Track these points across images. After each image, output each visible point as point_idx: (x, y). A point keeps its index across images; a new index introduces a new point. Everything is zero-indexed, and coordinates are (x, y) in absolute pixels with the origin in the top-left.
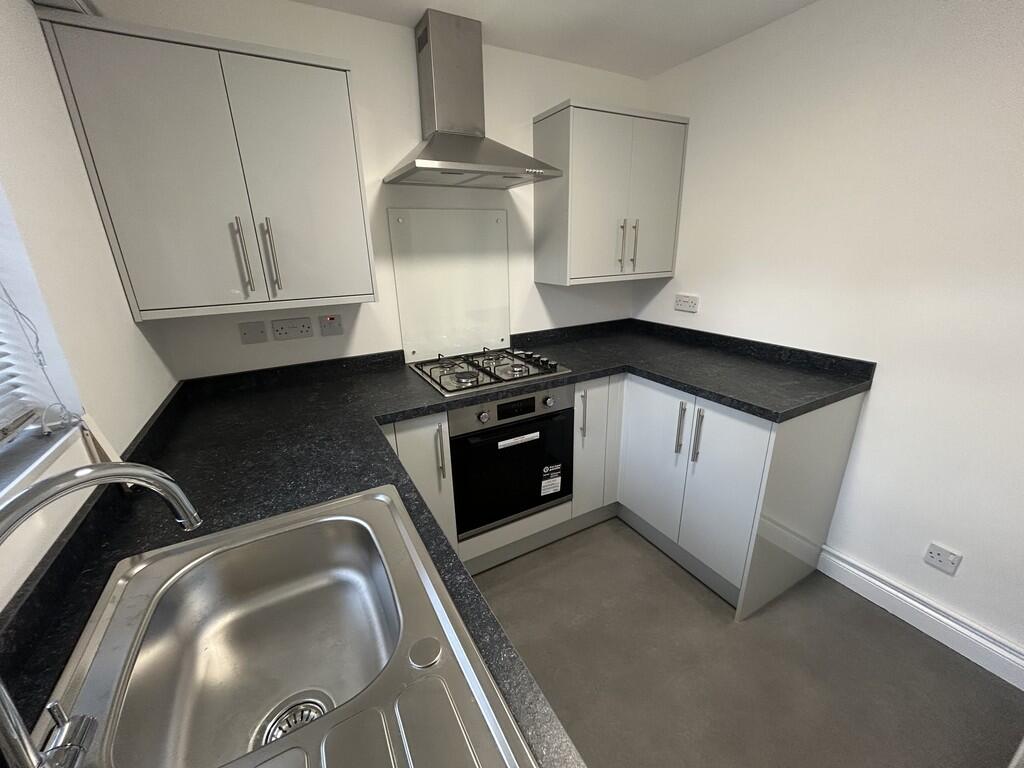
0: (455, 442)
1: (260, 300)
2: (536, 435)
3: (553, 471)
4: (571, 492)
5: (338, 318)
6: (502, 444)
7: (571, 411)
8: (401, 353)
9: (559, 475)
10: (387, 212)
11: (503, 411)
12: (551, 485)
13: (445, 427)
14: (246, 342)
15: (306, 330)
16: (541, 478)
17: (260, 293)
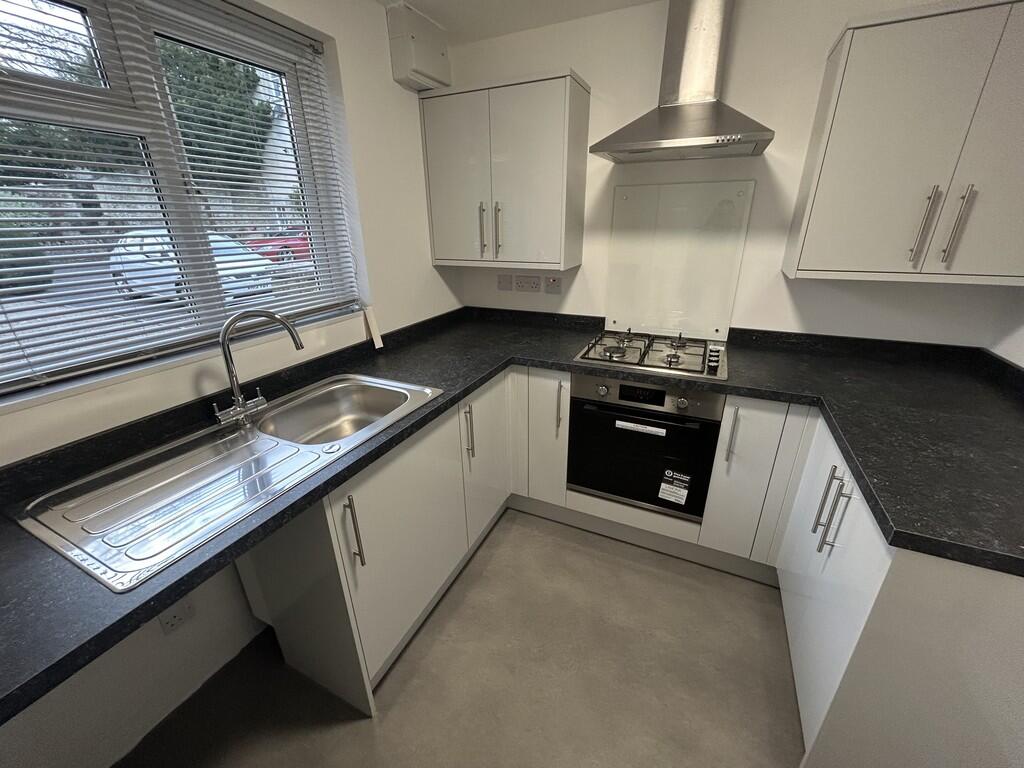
0: (575, 403)
1: (488, 260)
2: (662, 432)
3: (677, 479)
4: (700, 513)
5: (559, 281)
6: (619, 424)
7: (716, 426)
8: (602, 320)
9: (685, 488)
10: (615, 189)
11: (626, 393)
12: (674, 492)
13: (567, 385)
14: (500, 288)
15: (536, 287)
16: (661, 479)
17: (489, 255)
